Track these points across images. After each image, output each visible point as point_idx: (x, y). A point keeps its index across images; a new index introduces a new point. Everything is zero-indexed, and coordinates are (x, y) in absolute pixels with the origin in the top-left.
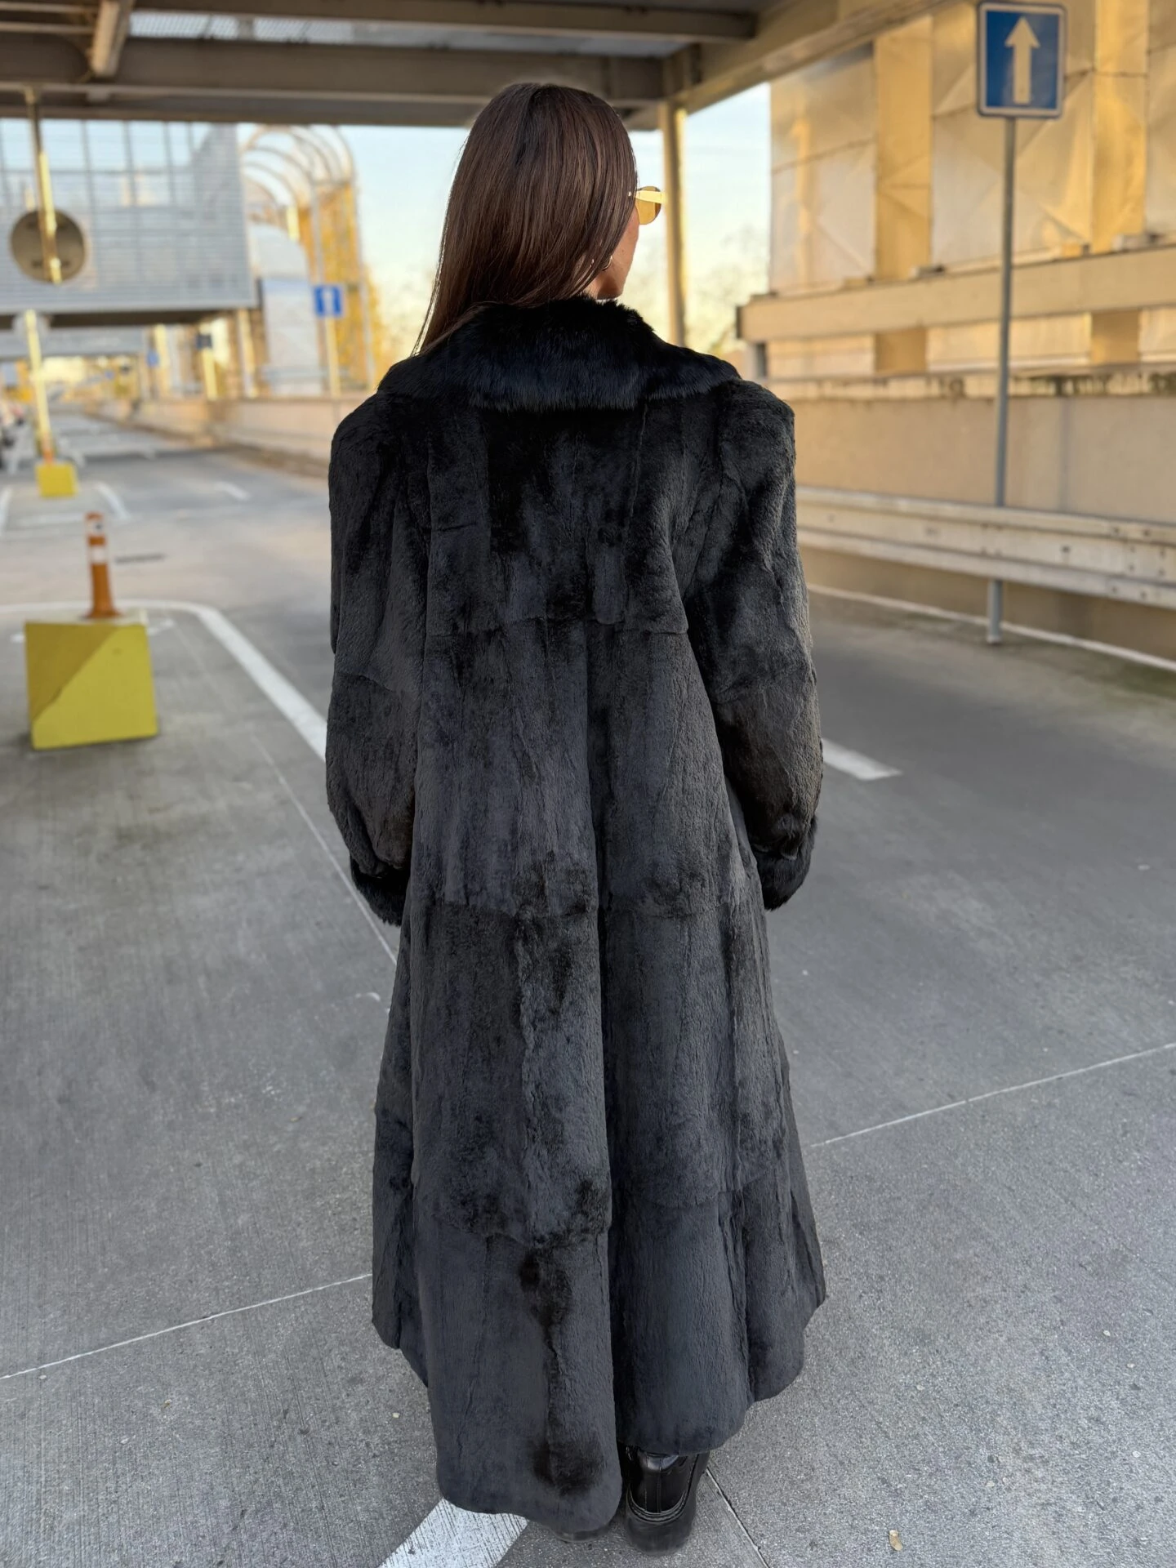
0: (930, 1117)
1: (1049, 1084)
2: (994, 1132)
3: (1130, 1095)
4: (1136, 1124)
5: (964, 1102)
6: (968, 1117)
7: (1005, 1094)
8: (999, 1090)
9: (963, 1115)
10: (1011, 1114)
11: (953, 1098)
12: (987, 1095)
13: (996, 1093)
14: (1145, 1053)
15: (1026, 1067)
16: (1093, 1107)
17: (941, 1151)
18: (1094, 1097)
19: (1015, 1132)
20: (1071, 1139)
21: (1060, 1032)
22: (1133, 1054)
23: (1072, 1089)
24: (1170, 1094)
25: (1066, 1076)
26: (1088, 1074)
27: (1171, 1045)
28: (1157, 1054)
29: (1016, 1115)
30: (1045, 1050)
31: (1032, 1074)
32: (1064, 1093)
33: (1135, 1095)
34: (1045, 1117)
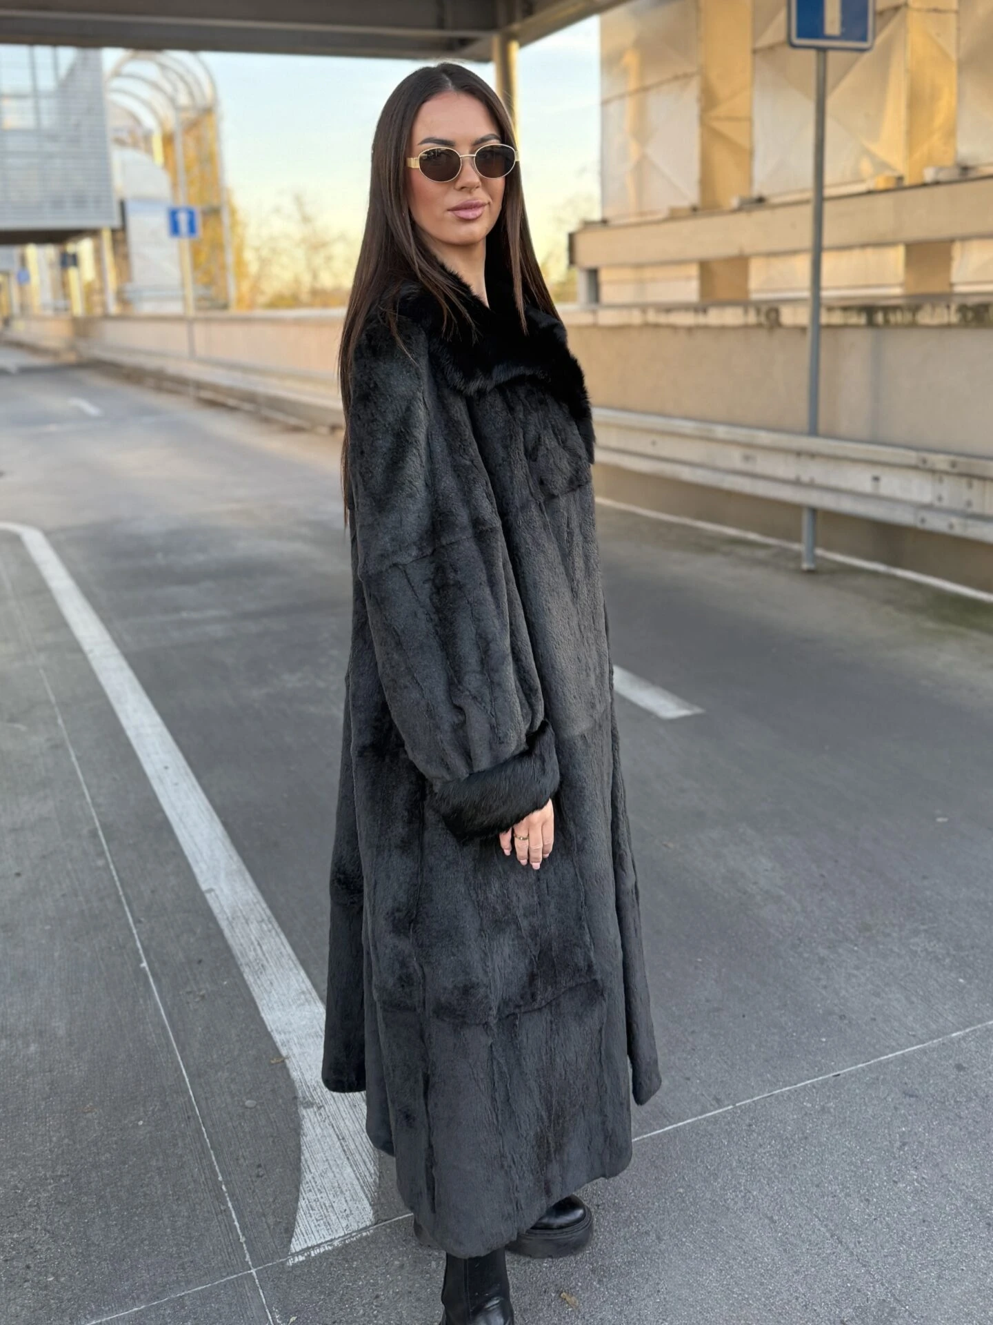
0: (692, 1124)
1: (826, 1082)
2: (761, 1146)
3: (911, 1096)
4: (916, 1134)
5: (731, 1107)
6: (733, 1126)
7: (777, 1097)
8: (769, 1092)
9: (728, 1123)
10: (781, 1122)
11: (719, 1102)
12: (755, 1099)
13: (766, 1095)
14: (930, 1042)
15: (802, 1062)
16: (870, 1112)
17: (700, 1170)
18: (873, 1099)
19: (783, 1145)
20: (843, 1154)
21: (842, 1017)
22: (917, 1044)
23: (849, 1089)
24: (953, 1095)
25: (844, 1073)
26: (867, 1069)
27: (958, 1033)
28: (943, 1044)
29: (786, 1123)
30: (824, 1040)
31: (808, 1070)
32: (840, 1094)
33: (917, 1097)
34: (817, 1126)
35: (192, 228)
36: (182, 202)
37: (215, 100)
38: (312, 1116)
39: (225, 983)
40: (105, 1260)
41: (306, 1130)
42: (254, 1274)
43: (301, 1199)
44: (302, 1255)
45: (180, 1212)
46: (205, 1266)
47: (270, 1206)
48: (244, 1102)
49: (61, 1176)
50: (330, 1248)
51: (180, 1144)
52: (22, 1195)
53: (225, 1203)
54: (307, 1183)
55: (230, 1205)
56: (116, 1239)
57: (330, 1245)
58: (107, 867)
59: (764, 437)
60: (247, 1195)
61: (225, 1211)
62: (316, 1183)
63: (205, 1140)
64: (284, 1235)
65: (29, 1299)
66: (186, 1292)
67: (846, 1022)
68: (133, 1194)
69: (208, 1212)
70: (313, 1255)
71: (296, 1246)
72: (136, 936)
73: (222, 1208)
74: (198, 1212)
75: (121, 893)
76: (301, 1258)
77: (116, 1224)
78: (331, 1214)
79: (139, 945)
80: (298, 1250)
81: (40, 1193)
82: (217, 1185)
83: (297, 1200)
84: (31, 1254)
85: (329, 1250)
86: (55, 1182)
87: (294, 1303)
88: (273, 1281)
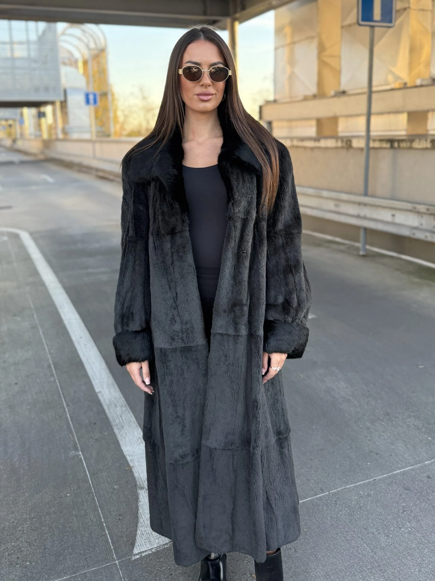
0: (310, 500)
1: (369, 483)
2: (341, 511)
3: (407, 490)
4: (409, 506)
5: (328, 493)
6: (329, 501)
7: (348, 489)
8: (344, 486)
9: (326, 500)
10: (350, 500)
11: (322, 491)
12: (339, 489)
13: (343, 488)
14: (416, 466)
15: (359, 474)
16: (389, 496)
17: (314, 521)
18: (390, 490)
19: (351, 511)
20: (377, 515)
21: (377, 454)
22: (410, 466)
23: (380, 486)
24: (426, 489)
25: (378, 479)
26: (388, 477)
27: (428, 462)
28: (422, 467)
29: (352, 501)
30: (369, 464)
31: (361, 477)
32: (376, 488)
33: (410, 490)
34: (366, 502)
35: (95, 102)
36: (91, 90)
37: (106, 45)
38: (143, 493)
39: (106, 433)
40: (52, 555)
41: (140, 499)
42: (117, 563)
43: (138, 530)
44: (138, 555)
45: (85, 534)
46: (96, 559)
47: (125, 533)
48: (114, 487)
49: (34, 518)
50: (151, 552)
51: (86, 505)
52: (16, 526)
53: (105, 531)
54: (141, 523)
55: (107, 532)
56: (57, 546)
57: (151, 551)
58: (55, 381)
59: (344, 197)
60: (114, 528)
61: (105, 535)
62: (145, 523)
63: (96, 503)
64: (131, 546)
65: (19, 572)
66: (87, 571)
67: (379, 456)
68: (65, 526)
69: (97, 535)
70: (143, 555)
71: (136, 551)
72: (67, 412)
73: (104, 533)
74: (93, 535)
75: (61, 393)
76: (138, 557)
77: (57, 540)
78: (151, 537)
79: (68, 416)
80: (136, 553)
81: (24, 525)
82: (101, 523)
83: (136, 531)
84: (20, 552)
85: (150, 553)
86: (30, 520)
87: (135, 576)
88: (125, 567)
